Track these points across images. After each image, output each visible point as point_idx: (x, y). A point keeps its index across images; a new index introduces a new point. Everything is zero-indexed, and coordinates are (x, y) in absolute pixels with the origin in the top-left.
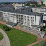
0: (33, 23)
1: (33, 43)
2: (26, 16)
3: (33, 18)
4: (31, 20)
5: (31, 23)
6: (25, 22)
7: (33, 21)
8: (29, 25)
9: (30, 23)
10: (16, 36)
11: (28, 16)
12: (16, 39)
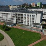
0: (34, 21)
1: (38, 40)
2: (26, 15)
3: (34, 16)
4: (31, 19)
5: (32, 21)
6: (25, 21)
7: (34, 19)
8: (29, 24)
9: (30, 21)
10: (18, 35)
11: (28, 14)
12: (18, 37)
